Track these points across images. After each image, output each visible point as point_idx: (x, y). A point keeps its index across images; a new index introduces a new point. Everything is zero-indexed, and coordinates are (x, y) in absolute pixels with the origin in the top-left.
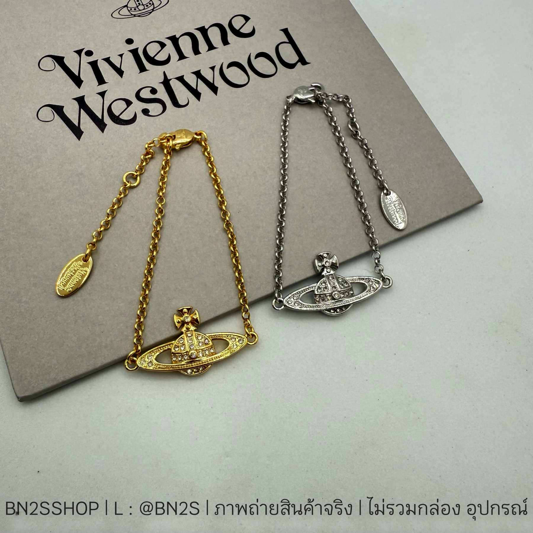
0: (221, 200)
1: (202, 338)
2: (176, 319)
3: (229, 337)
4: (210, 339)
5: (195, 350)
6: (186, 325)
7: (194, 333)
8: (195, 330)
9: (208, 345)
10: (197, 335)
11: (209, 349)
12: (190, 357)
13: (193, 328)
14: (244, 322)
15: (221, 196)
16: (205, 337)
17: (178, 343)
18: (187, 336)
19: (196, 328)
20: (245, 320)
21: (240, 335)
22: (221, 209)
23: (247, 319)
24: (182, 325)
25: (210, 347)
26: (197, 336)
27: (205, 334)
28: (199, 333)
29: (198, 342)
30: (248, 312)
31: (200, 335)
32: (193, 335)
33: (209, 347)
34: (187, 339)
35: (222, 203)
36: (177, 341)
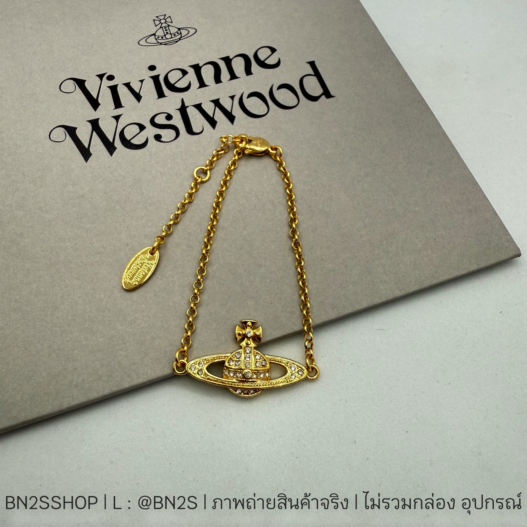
0: (292, 217)
1: (261, 358)
2: (238, 330)
3: (289, 364)
4: (268, 361)
5: (250, 370)
6: (246, 339)
7: (253, 350)
8: (255, 348)
9: (265, 367)
10: (255, 353)
11: (265, 372)
12: (244, 376)
13: (254, 344)
14: (306, 352)
15: (293, 213)
16: (263, 358)
17: (234, 357)
18: (245, 351)
19: (256, 346)
20: (307, 349)
21: (300, 366)
22: (291, 227)
23: (309, 349)
24: (242, 340)
25: (267, 371)
26: (255, 355)
27: (264, 355)
28: (258, 352)
29: (255, 362)
30: (311, 342)
31: (259, 354)
32: (251, 353)
33: (265, 370)
34: (245, 355)
35: (293, 220)
36: (234, 355)
